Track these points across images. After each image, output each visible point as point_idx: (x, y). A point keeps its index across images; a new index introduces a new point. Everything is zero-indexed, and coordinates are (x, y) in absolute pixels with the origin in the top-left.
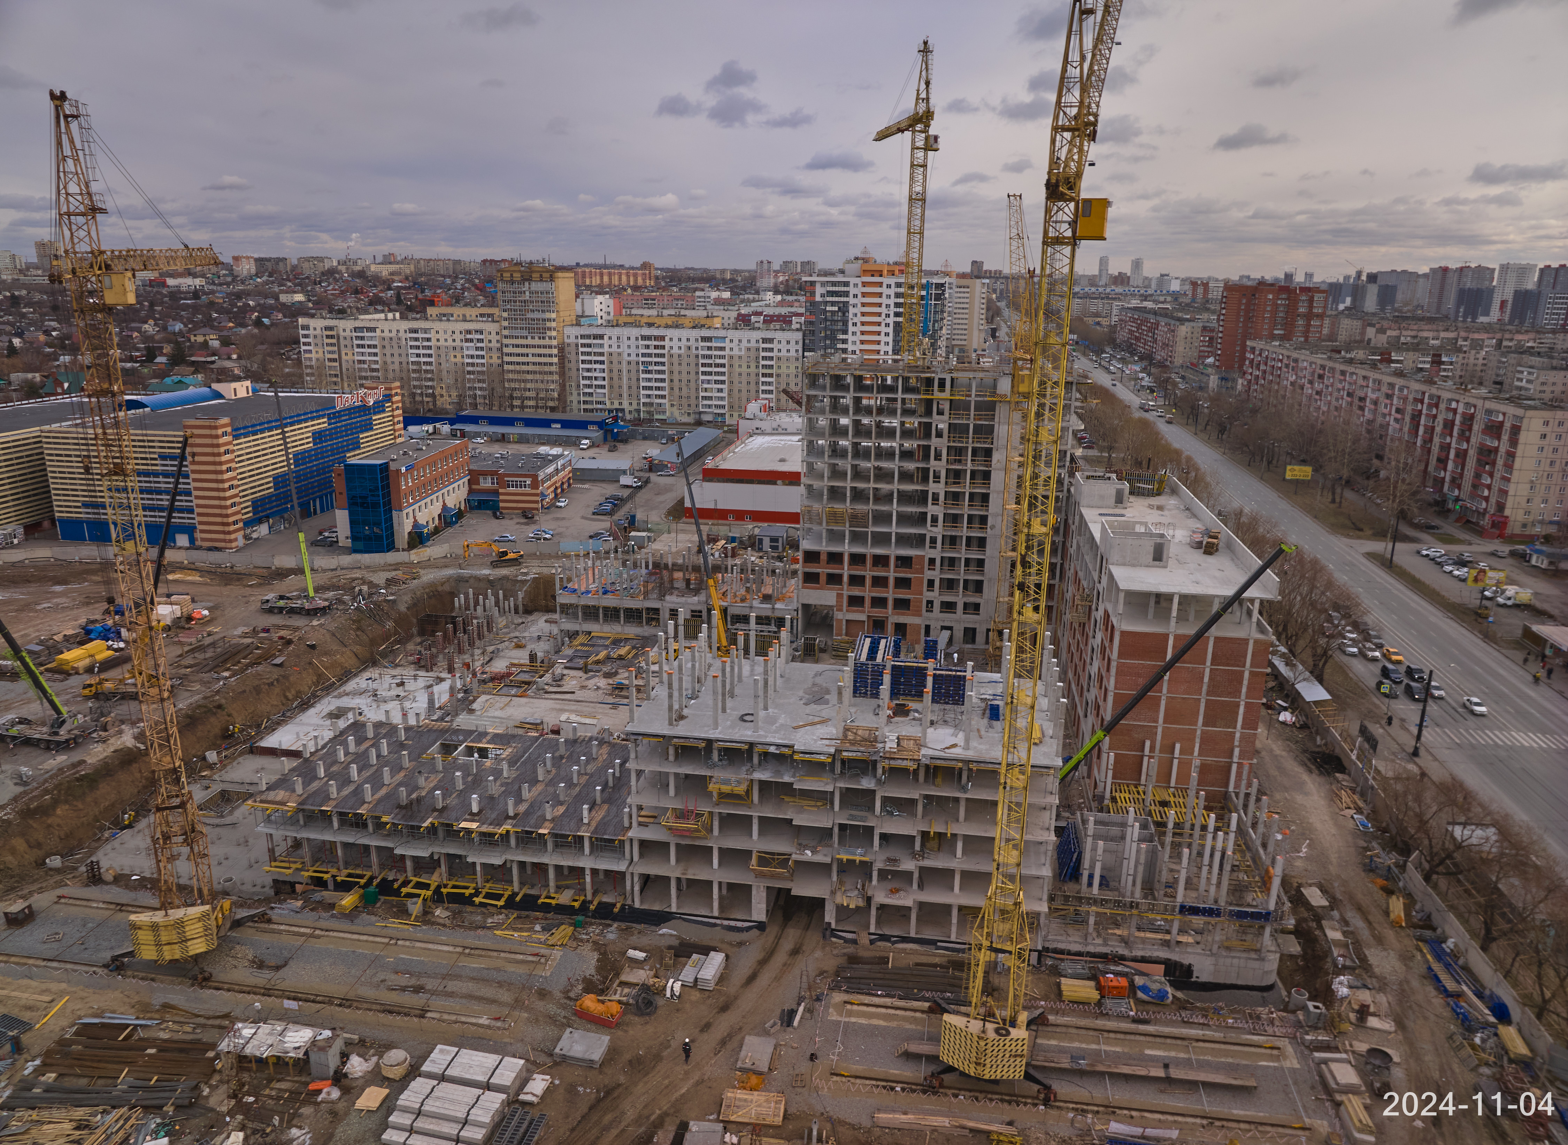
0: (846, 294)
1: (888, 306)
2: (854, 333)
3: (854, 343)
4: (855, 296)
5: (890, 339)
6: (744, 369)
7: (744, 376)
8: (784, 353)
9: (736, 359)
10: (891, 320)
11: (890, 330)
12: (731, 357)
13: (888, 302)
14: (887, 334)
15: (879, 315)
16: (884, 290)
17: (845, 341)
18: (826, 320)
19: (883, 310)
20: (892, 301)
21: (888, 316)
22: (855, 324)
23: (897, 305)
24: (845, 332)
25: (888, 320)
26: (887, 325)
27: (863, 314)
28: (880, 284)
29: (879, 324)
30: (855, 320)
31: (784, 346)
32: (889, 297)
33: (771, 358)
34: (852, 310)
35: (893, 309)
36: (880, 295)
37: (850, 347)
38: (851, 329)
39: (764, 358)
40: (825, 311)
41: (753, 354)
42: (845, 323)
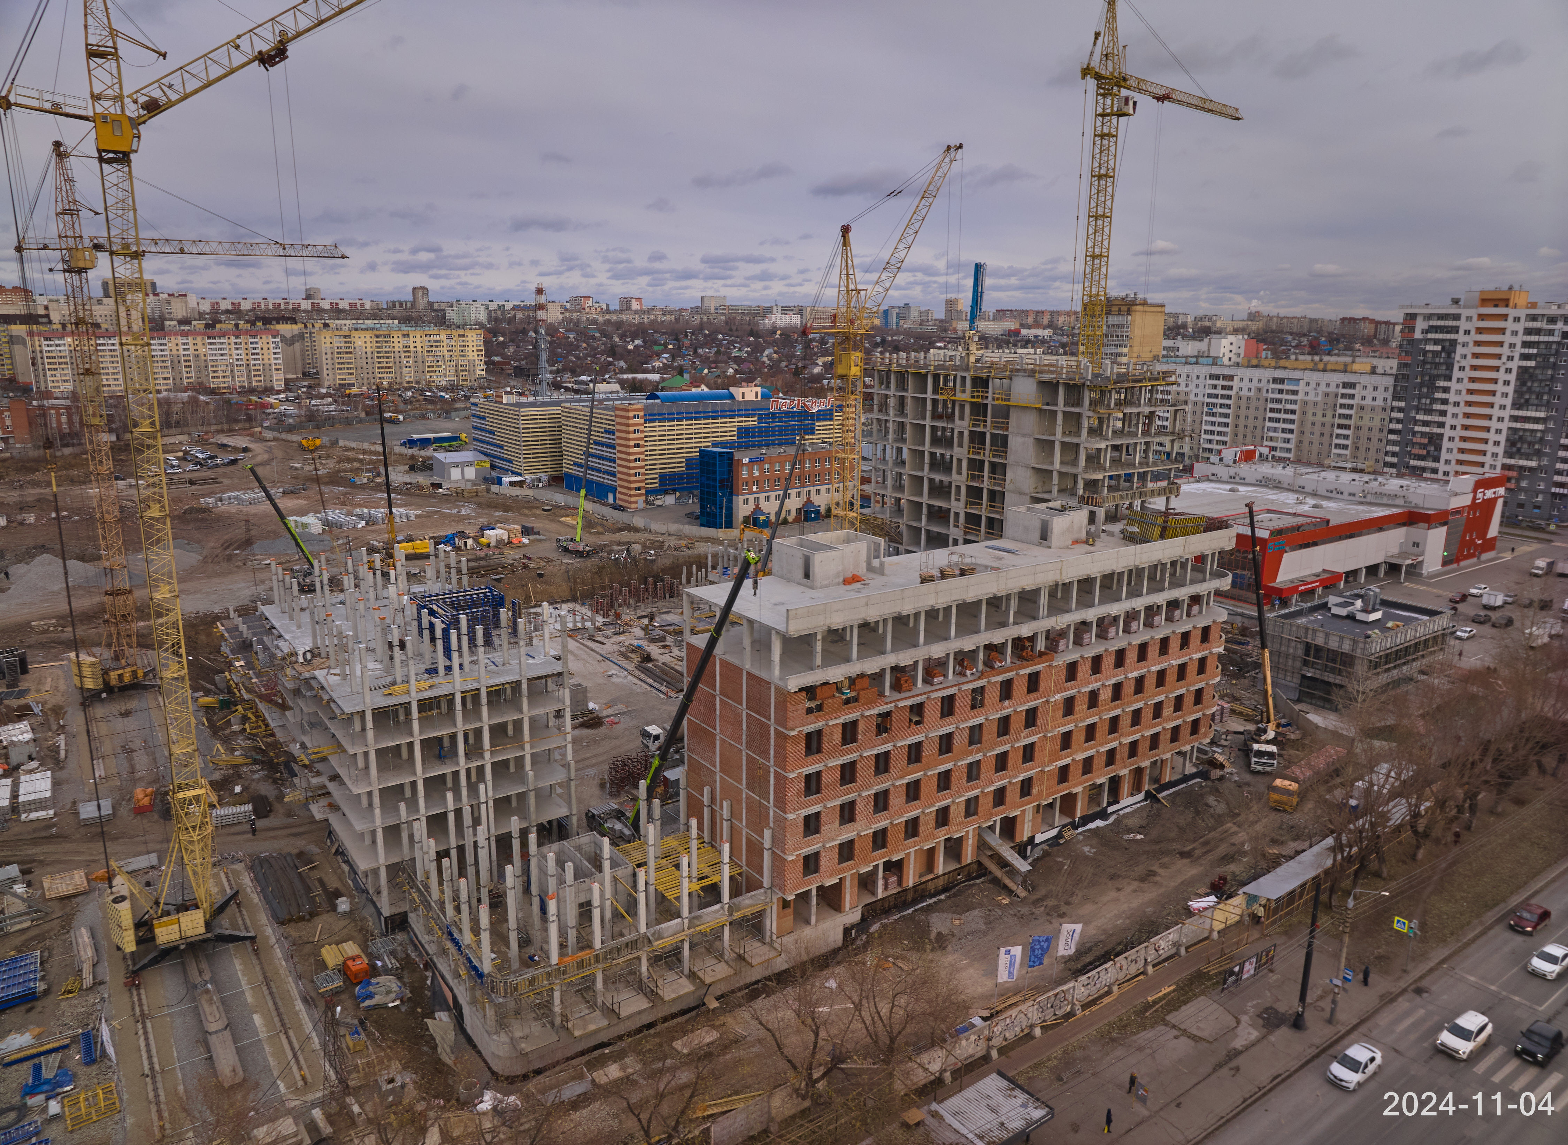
0: (1456, 330)
1: (1512, 346)
2: (1459, 380)
3: (1459, 392)
4: (1467, 332)
5: (1510, 390)
6: (1319, 418)
7: (1318, 425)
8: (1368, 401)
9: (1311, 405)
10: (1514, 365)
11: (1512, 377)
12: (1306, 403)
13: (1514, 340)
14: (1507, 383)
15: (1499, 356)
16: (1510, 325)
17: (1446, 390)
18: (1424, 363)
19: (1505, 351)
20: (1518, 340)
21: (1510, 358)
22: (1462, 369)
23: (1526, 344)
24: (1449, 378)
25: (1510, 365)
26: (1509, 371)
27: (1476, 356)
28: (1505, 317)
29: (1497, 369)
30: (1464, 363)
31: (1369, 393)
32: (1514, 333)
33: (1351, 407)
34: (1460, 350)
35: (1519, 350)
36: (1502, 331)
37: (1452, 397)
38: (1456, 374)
39: (1342, 406)
40: (1425, 352)
41: (1330, 401)
42: (1450, 367)
